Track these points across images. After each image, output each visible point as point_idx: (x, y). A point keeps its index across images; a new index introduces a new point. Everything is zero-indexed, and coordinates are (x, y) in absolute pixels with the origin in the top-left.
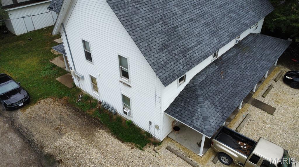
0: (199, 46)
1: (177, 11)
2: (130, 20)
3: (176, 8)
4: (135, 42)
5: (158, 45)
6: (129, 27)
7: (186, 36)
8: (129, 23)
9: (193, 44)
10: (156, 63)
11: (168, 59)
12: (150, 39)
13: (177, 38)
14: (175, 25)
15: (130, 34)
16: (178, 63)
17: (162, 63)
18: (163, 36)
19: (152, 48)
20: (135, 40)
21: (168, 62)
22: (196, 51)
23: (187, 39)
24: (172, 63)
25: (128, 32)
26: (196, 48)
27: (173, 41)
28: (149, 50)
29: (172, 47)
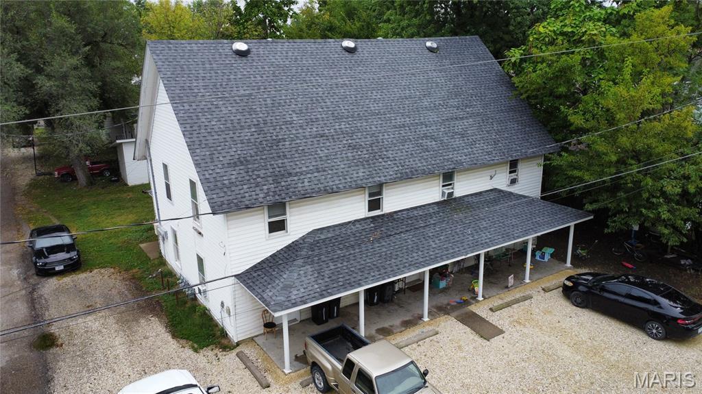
0: (316, 174)
1: (295, 119)
2: (194, 118)
3: (294, 115)
4: (188, 146)
5: (229, 158)
6: (188, 126)
7: (297, 155)
8: (189, 121)
9: (304, 169)
10: (212, 180)
11: (240, 179)
12: (220, 148)
13: (275, 155)
14: (280, 137)
15: (184, 135)
16: (258, 189)
17: (226, 182)
18: (246, 148)
19: (215, 159)
20: (190, 144)
21: (238, 183)
22: (306, 180)
23: (296, 159)
24: (245, 187)
25: (183, 131)
26: (309, 176)
27: (264, 157)
28: (209, 160)
29: (257, 165)
